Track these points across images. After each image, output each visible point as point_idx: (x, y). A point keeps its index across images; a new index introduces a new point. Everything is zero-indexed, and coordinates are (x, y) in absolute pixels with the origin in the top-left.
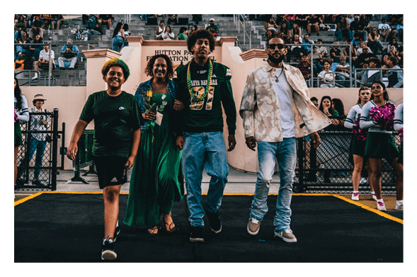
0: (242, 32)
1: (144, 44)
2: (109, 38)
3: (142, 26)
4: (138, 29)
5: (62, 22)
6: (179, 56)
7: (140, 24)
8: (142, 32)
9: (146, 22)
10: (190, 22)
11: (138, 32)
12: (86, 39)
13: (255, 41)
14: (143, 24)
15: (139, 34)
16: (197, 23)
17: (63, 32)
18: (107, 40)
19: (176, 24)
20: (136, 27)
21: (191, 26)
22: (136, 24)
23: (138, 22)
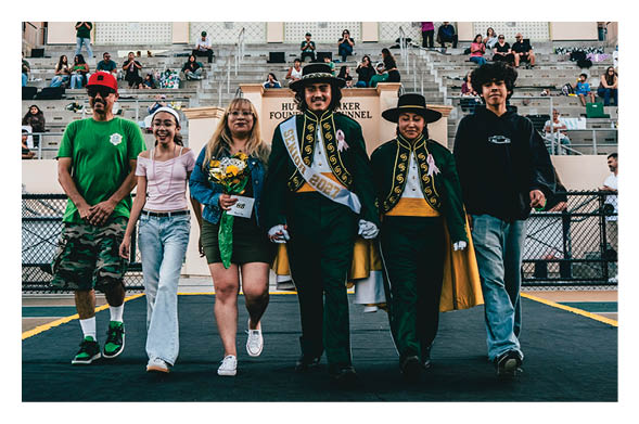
0: (411, 73)
1: (265, 94)
2: (212, 84)
3: (263, 66)
4: (256, 70)
7: (259, 62)
8: (260, 74)
9: (268, 57)
11: (256, 74)
12: (176, 86)
13: (432, 87)
14: (264, 62)
15: (258, 78)
18: (210, 87)
19: (313, 61)
20: (253, 66)
21: (336, 65)
22: (253, 62)
23: (256, 59)
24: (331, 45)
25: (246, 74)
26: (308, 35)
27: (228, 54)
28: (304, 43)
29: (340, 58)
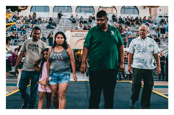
1: (71, 31)
2: (59, 28)
3: (70, 24)
5: (41, 21)
6: (84, 35)
7: (70, 23)
8: (70, 26)
9: (72, 22)
10: (88, 23)
11: (69, 26)
14: (71, 23)
16: (90, 23)
17: (42, 25)
18: (58, 29)
19: (83, 23)
20: (68, 24)
21: (88, 24)
22: (68, 23)
23: (69, 22)
24: (87, 19)
25: (67, 26)
26: (81, 17)
27: (62, 20)
28: (80, 18)
29: (89, 23)
